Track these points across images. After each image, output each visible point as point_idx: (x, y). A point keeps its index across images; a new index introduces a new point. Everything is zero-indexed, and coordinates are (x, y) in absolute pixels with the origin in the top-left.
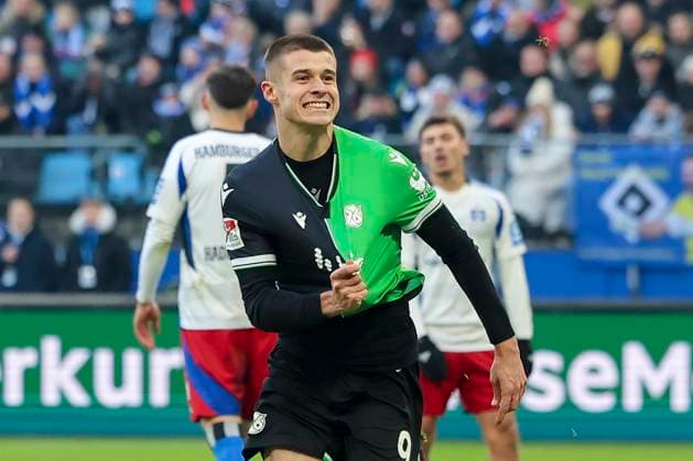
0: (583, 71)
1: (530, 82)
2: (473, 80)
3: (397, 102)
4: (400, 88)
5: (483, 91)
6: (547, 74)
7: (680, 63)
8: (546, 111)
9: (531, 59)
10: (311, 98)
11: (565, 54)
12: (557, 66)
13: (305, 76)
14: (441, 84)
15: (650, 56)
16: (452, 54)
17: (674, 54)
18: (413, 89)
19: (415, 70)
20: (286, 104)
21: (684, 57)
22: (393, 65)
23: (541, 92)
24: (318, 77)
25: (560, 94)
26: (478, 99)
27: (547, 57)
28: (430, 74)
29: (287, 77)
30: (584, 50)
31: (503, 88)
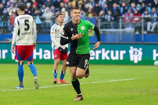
0: (70, 7)
1: (62, 8)
2: (53, 8)
3: (41, 11)
4: (41, 9)
5: (54, 9)
6: (64, 7)
7: (85, 5)
8: (64, 13)
9: (62, 4)
10: (76, 16)
11: (67, 4)
12: (66, 5)
13: (76, 13)
14: (48, 8)
15: (80, 4)
16: (50, 3)
17: (84, 4)
18: (43, 9)
19: (44, 6)
20: (73, 16)
21: (86, 4)
22: (40, 5)
23: (63, 10)
24: (77, 13)
25: (66, 10)
26: (54, 11)
27: (64, 4)
28: (46, 6)
29: (73, 13)
30: (70, 3)
31: (58, 9)
